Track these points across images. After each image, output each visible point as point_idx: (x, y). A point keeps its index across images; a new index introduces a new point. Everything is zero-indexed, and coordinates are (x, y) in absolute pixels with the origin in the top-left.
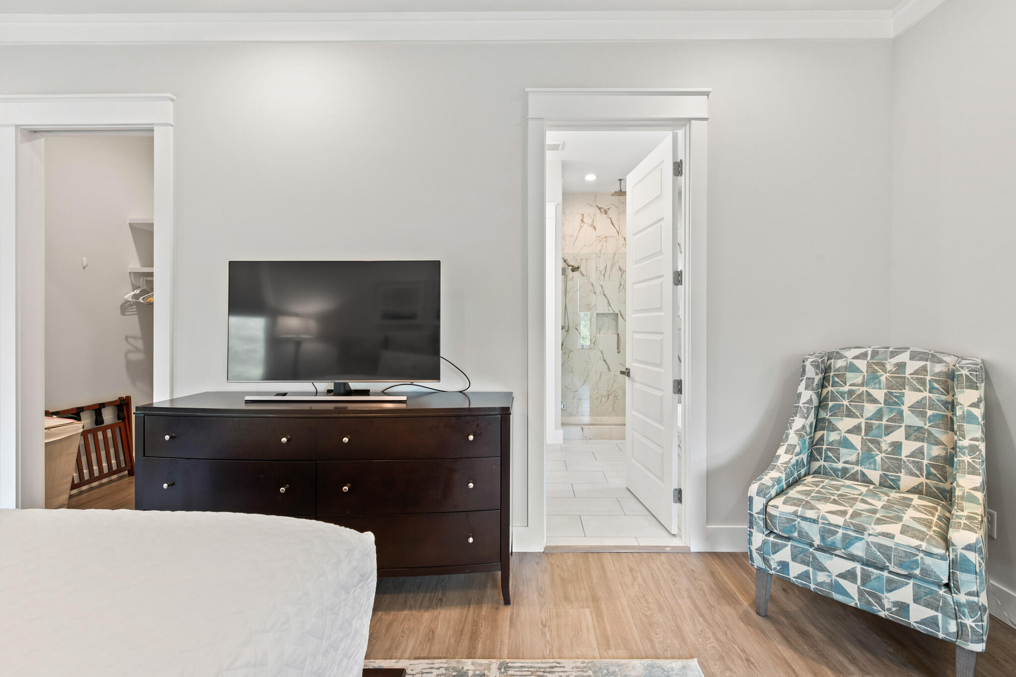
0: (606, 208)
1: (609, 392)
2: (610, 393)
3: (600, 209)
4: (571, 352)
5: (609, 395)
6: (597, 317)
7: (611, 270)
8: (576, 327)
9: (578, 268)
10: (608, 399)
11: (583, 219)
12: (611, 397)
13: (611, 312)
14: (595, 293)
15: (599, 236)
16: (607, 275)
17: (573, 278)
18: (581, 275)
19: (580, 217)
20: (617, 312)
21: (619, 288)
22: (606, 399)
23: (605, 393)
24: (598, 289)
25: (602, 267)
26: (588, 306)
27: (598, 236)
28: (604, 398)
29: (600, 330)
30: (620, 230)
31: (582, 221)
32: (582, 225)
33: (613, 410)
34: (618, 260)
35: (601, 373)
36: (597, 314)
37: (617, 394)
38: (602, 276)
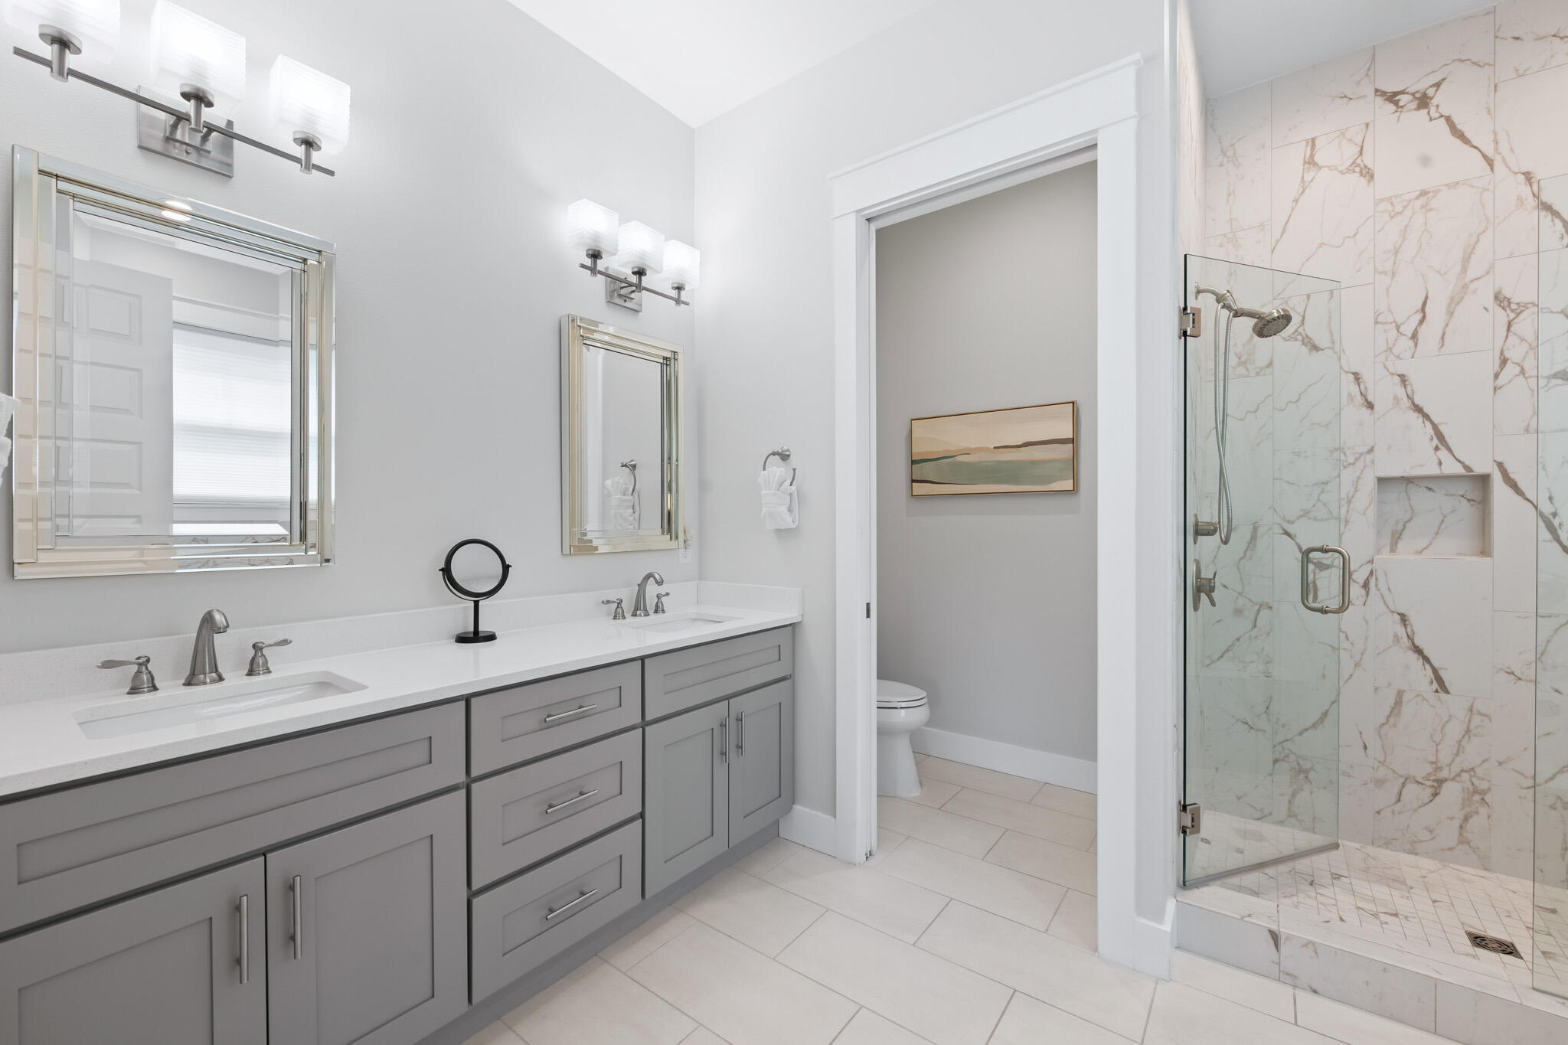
0: (1420, 87)
1: (1439, 769)
2: (1444, 774)
3: (1392, 98)
4: (1265, 612)
5: (1441, 782)
6: (1379, 491)
7: (1451, 313)
8: (1286, 526)
9: (1286, 319)
10: (1435, 795)
11: (1312, 156)
12: (1452, 791)
13: (1452, 468)
14: (1370, 406)
15: (1389, 200)
16: (1430, 333)
17: (1270, 364)
18: (1305, 350)
19: (1300, 152)
20: (1479, 469)
21: (1496, 376)
22: (1429, 791)
23: (1421, 771)
24: (1383, 390)
25: (1405, 308)
26: (1336, 454)
27: (1382, 200)
28: (1411, 789)
29: (1396, 538)
30: (1504, 147)
31: (1311, 162)
32: (1308, 178)
33: (1463, 841)
34: (1492, 267)
35: (1400, 694)
36: (1382, 481)
37: (1483, 785)
38: (1405, 343)
